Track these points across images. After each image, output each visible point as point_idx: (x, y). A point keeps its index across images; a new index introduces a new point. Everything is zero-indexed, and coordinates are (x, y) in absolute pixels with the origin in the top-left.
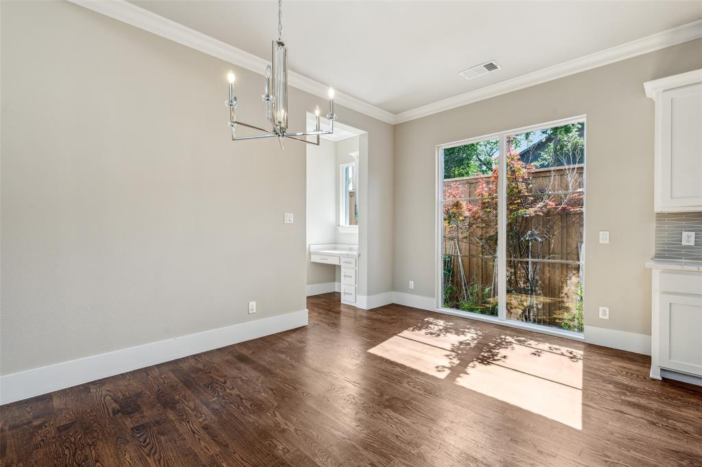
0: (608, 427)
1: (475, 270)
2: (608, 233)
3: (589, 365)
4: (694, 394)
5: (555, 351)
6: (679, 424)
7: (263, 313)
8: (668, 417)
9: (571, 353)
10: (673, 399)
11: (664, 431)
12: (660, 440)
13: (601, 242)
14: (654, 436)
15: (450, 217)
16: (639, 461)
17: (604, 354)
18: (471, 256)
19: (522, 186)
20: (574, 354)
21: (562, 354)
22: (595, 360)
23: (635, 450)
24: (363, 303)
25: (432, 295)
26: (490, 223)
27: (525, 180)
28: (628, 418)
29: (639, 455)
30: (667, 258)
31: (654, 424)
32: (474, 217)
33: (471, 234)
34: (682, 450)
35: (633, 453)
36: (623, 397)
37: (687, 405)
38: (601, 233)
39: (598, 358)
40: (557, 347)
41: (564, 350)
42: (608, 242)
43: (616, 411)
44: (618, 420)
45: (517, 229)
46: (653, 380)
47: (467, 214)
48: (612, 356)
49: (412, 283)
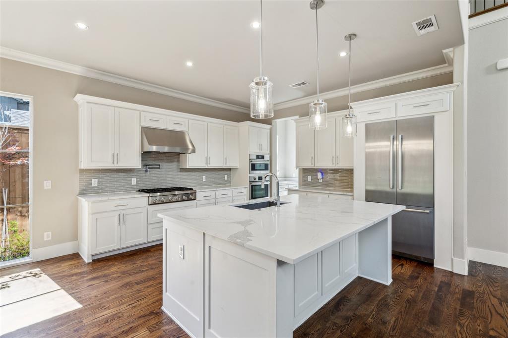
0: (93, 295)
2: (50, 181)
3: (50, 273)
4: (108, 261)
5: (17, 278)
6: (114, 276)
8: (108, 275)
9: (31, 273)
10: (104, 267)
11: (112, 282)
12: (114, 286)
13: (45, 188)
14: (111, 286)
16: (116, 298)
17: (54, 263)
20: (34, 272)
21: (25, 277)
22: (52, 269)
23: (111, 296)
28: (97, 286)
29: (114, 297)
30: (85, 194)
31: (107, 281)
34: (123, 284)
35: (111, 298)
36: (85, 279)
37: (110, 266)
38: (45, 182)
39: (52, 267)
40: (17, 274)
41: (24, 273)
42: (50, 188)
43: (89, 286)
44: (93, 289)
46: (89, 263)
48: (58, 262)
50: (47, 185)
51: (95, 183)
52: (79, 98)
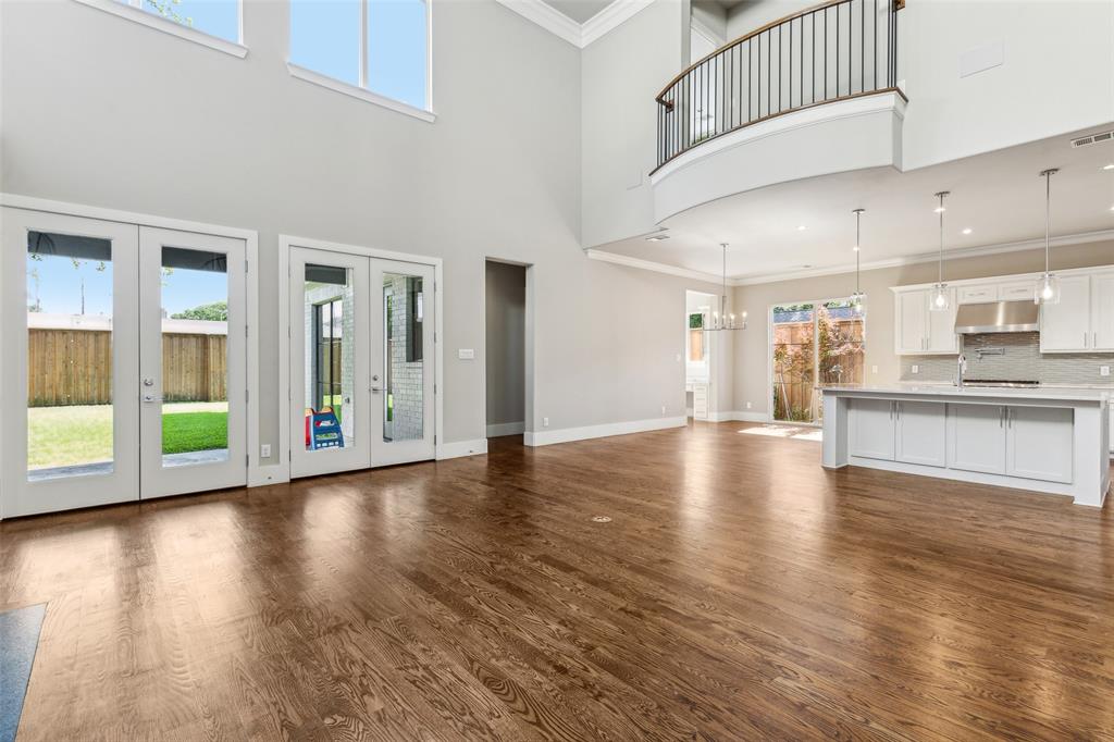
1: (797, 397)
2: (877, 366)
7: (668, 415)
15: (778, 356)
18: (793, 385)
19: (830, 334)
24: (714, 417)
25: (766, 412)
26: (807, 360)
27: (832, 330)
30: (906, 379)
32: (797, 356)
33: (794, 368)
42: (877, 372)
45: (826, 363)
47: (790, 353)
49: (749, 405)
50: (875, 369)
51: (915, 369)
52: (896, 289)
